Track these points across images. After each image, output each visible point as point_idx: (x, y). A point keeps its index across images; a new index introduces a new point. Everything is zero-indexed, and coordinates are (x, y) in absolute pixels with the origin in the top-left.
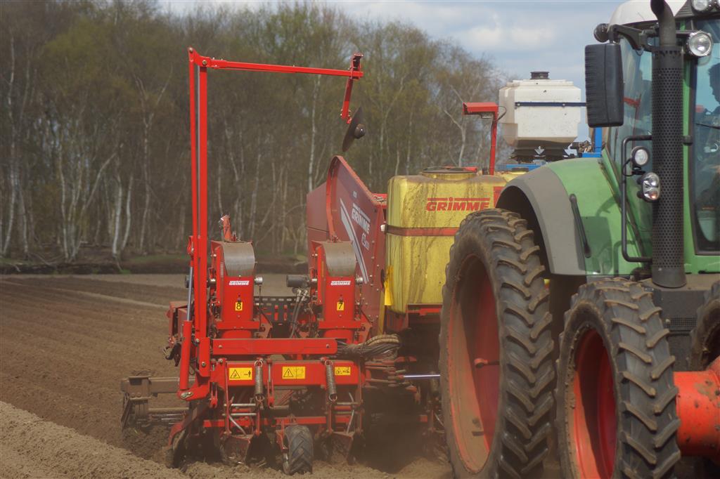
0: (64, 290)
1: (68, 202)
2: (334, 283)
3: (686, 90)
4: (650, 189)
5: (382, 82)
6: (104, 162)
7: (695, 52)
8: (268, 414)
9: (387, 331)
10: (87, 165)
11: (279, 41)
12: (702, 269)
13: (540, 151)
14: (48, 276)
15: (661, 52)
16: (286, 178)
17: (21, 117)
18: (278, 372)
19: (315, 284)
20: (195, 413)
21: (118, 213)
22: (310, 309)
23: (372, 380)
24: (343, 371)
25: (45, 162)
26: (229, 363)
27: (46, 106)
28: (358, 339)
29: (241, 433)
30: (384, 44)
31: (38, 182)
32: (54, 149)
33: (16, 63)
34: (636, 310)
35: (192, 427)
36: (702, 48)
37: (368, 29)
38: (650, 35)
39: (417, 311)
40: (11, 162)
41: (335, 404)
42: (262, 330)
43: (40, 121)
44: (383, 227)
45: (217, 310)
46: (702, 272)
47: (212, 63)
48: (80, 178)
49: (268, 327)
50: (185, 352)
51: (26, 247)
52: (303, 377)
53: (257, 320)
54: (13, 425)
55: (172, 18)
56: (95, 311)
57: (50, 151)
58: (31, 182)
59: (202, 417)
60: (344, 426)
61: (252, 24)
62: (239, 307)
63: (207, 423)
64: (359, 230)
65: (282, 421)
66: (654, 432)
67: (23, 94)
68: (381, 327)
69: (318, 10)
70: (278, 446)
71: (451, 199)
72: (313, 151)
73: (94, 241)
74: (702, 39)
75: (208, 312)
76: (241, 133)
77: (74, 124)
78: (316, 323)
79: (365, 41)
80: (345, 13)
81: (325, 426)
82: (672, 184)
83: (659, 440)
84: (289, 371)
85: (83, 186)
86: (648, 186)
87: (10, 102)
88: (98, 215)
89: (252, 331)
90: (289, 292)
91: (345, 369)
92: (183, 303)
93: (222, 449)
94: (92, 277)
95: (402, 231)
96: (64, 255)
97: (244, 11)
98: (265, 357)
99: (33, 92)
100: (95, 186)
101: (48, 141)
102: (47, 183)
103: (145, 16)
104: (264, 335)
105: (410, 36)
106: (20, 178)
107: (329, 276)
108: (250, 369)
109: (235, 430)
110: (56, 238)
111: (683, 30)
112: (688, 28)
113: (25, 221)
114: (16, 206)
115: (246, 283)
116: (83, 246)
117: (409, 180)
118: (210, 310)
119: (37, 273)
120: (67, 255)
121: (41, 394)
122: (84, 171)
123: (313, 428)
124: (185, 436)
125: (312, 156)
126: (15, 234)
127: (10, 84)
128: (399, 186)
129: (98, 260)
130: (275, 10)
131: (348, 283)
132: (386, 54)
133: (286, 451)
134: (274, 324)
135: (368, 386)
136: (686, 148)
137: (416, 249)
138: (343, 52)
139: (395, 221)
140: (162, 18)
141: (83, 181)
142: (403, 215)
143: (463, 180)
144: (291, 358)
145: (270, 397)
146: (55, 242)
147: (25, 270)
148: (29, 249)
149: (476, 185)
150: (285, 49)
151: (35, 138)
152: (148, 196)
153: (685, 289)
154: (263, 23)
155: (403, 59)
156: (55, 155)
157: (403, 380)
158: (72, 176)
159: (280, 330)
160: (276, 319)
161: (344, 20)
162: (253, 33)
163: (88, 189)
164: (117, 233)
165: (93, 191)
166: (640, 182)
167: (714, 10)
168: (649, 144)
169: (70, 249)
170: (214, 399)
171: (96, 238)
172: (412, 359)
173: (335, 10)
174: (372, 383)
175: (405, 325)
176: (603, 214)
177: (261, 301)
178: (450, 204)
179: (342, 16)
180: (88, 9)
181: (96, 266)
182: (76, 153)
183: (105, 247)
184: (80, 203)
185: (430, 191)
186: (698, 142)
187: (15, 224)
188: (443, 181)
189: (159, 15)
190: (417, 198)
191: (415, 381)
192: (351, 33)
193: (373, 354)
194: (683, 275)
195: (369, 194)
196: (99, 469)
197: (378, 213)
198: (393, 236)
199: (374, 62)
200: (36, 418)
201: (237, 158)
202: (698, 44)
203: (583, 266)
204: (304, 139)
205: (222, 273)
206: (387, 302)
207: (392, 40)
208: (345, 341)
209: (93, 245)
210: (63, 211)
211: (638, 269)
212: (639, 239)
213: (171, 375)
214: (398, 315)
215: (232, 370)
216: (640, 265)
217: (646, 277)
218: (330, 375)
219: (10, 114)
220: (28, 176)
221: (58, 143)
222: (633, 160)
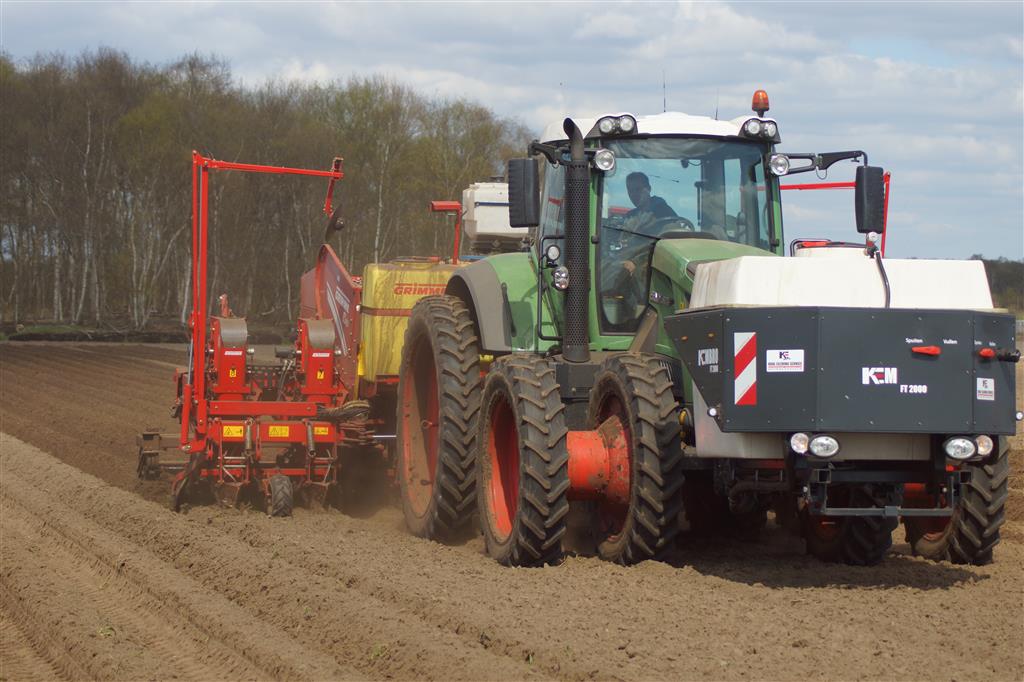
0: (133, 358)
1: (139, 271)
2: (315, 355)
3: (593, 197)
4: (561, 279)
5: (448, 159)
6: (175, 233)
7: (601, 166)
8: (256, 468)
9: (360, 397)
10: (159, 236)
11: (347, 118)
12: (605, 347)
13: (496, 243)
14: (117, 344)
15: (571, 166)
16: (352, 251)
17: (96, 189)
18: (265, 429)
19: (300, 355)
20: (194, 465)
21: (188, 283)
22: (294, 377)
23: (347, 439)
24: (322, 431)
25: (118, 232)
26: (223, 422)
27: (120, 178)
28: (336, 404)
29: (232, 481)
30: (450, 122)
31: (111, 251)
32: (126, 219)
33: (92, 136)
34: (539, 387)
35: (192, 476)
36: (606, 164)
37: (434, 106)
38: (564, 152)
39: (385, 380)
40: (85, 232)
41: (313, 459)
42: (254, 394)
43: (114, 192)
44: (358, 307)
45: (214, 376)
46: (605, 350)
47: (212, 164)
48: (151, 248)
49: (258, 391)
50: (185, 412)
51: (98, 315)
52: (287, 435)
53: (249, 385)
54: (80, 490)
55: (244, 93)
56: (163, 379)
57: (123, 222)
58: (104, 251)
59: (199, 467)
60: (321, 478)
61: (321, 100)
62: (233, 374)
63: (204, 471)
64: (341, 309)
65: (268, 472)
66: (548, 491)
67: (98, 165)
68: (356, 392)
69: (386, 87)
70: (263, 493)
71: (416, 285)
72: (379, 225)
73: (163, 310)
74: (607, 155)
75: (206, 378)
76: (309, 206)
77: (146, 195)
78: (300, 390)
79: (431, 118)
80: (414, 90)
81: (306, 477)
82: (579, 274)
83: (551, 497)
84: (274, 430)
85: (154, 256)
86: (558, 277)
87: (85, 172)
88: (167, 286)
89: (244, 396)
90: (277, 361)
91: (323, 429)
92: (185, 370)
93: (216, 494)
94: (162, 346)
95: (373, 312)
96: (134, 323)
97: (314, 87)
98: (255, 417)
99: (107, 165)
100: (166, 256)
101: (121, 212)
102: (119, 252)
103: (219, 91)
104: (255, 399)
105: (477, 114)
106: (93, 247)
107: (311, 349)
108: (242, 428)
109: (228, 479)
110: (127, 307)
111: (592, 148)
112: (597, 146)
113: (97, 289)
114: (89, 275)
115: (240, 353)
116: (153, 315)
117: (380, 268)
118: (208, 376)
119: (108, 341)
120: (137, 324)
121: (108, 459)
122: (156, 241)
123: (293, 478)
124: (186, 484)
125: (378, 230)
126: (88, 301)
127: (86, 156)
128: (371, 273)
129: (167, 329)
130: (345, 86)
131: (327, 355)
132: (453, 132)
133: (270, 497)
134: (264, 389)
135: (342, 444)
136: (592, 248)
137: (385, 327)
138: (411, 129)
139: (368, 302)
140: (235, 93)
141: (154, 251)
142: (375, 297)
143: (428, 269)
144: (279, 419)
145: (258, 452)
146: (126, 311)
147: (97, 338)
148: (101, 317)
149: (438, 273)
150: (353, 125)
151: (108, 209)
152: (217, 267)
153: (589, 363)
154: (332, 99)
155: (470, 136)
156: (127, 225)
157: (373, 439)
158: (143, 246)
159: (269, 395)
160: (266, 385)
161: (412, 98)
162: (322, 109)
163: (159, 259)
164: (186, 303)
165: (164, 261)
166: (553, 274)
167: (618, 132)
168: (560, 242)
169: (141, 318)
170: (209, 452)
171: (165, 308)
172: (380, 422)
173: (403, 88)
174: (345, 442)
175: (374, 392)
176: (527, 300)
177: (253, 369)
178: (415, 290)
179: (411, 93)
180: (164, 83)
181: (165, 335)
182: (148, 223)
183: (173, 316)
184: (151, 274)
185: (398, 277)
186: (604, 240)
187: (87, 293)
188: (410, 269)
189: (232, 90)
190: (387, 283)
191: (383, 441)
192: (419, 110)
193: (348, 416)
194: (587, 353)
195: (349, 278)
196: (162, 535)
197: (355, 295)
198: (366, 315)
199: (441, 139)
200: (103, 483)
201: (304, 230)
202: (603, 160)
203: (509, 343)
204: (371, 213)
205: (219, 345)
206: (360, 372)
207: (458, 117)
208: (323, 405)
209: (162, 315)
210: (134, 279)
211: (555, 346)
212: (556, 321)
213: (173, 432)
214: (369, 384)
215: (226, 428)
216: (557, 343)
217: (559, 353)
218: (310, 433)
219: (86, 185)
220: (101, 245)
221: (130, 213)
222: (547, 255)
